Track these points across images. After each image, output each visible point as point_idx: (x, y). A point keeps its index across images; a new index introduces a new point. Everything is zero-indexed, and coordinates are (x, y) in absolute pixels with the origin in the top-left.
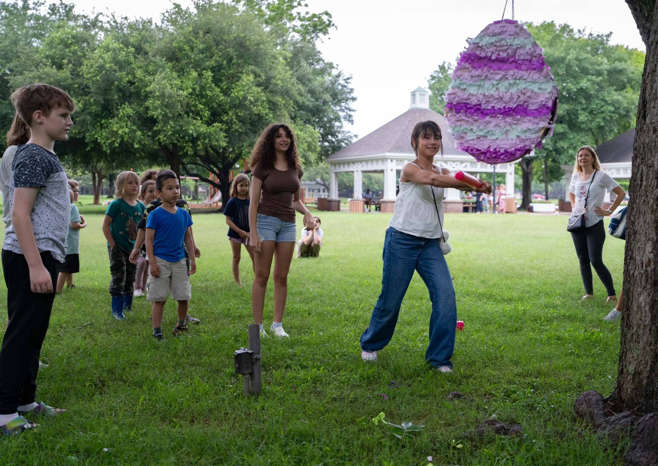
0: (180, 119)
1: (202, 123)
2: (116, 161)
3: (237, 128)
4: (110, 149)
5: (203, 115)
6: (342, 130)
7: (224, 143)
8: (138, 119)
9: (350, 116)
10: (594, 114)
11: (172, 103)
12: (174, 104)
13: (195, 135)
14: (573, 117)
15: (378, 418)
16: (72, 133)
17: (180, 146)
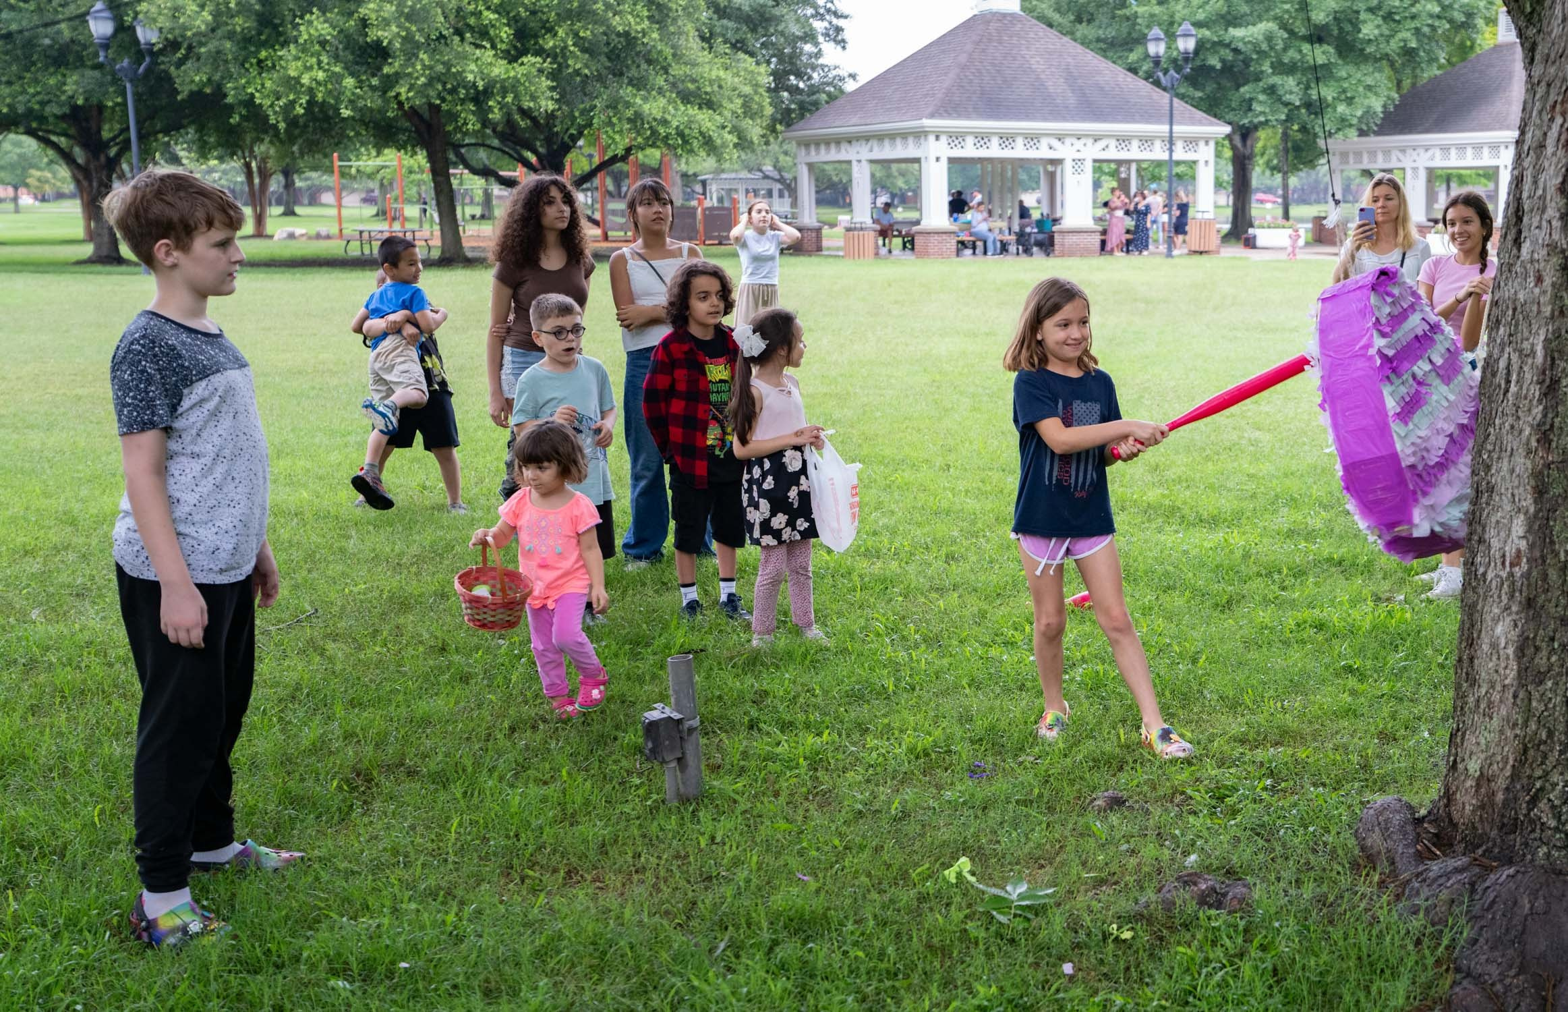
0: (442, 47)
1: (494, 55)
2: (300, 141)
3: (578, 66)
4: (284, 121)
5: (497, 36)
6: (821, 61)
7: (550, 103)
8: (345, 48)
9: (839, 30)
10: (1395, 21)
11: (423, 8)
12: (428, 12)
13: (481, 85)
14: (1348, 28)
15: (955, 868)
16: (193, 81)
17: (449, 111)
